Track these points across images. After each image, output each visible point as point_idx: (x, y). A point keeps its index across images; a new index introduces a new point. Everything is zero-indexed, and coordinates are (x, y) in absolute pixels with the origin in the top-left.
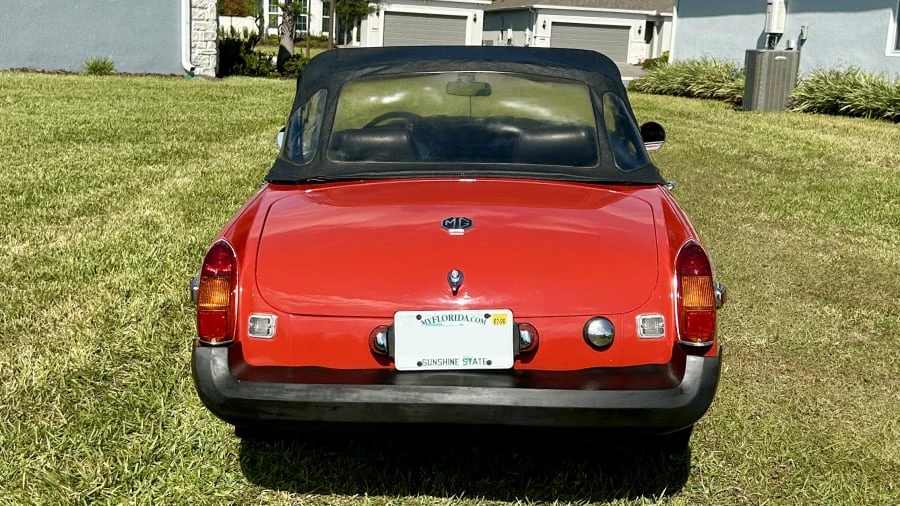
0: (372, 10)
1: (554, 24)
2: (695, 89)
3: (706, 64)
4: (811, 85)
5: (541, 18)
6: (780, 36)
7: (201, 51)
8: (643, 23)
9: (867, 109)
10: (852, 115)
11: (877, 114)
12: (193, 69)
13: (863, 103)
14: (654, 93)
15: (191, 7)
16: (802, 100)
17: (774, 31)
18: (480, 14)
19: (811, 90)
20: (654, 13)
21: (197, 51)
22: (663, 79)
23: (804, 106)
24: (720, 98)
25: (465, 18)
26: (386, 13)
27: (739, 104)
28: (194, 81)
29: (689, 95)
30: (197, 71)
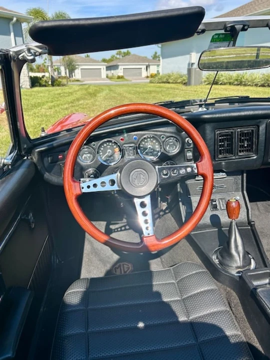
0: (77, 68)
1: (124, 69)
2: (171, 81)
3: (173, 74)
4: (208, 77)
5: (120, 67)
6: (194, 63)
8: (145, 67)
9: (227, 83)
10: (223, 85)
11: (230, 84)
13: (225, 81)
14: (158, 83)
16: (205, 81)
17: (193, 62)
18: (105, 67)
19: (207, 78)
20: (147, 64)
22: (160, 79)
23: (206, 83)
24: (179, 83)
25: (101, 69)
26: (81, 69)
27: (186, 84)
29: (169, 83)
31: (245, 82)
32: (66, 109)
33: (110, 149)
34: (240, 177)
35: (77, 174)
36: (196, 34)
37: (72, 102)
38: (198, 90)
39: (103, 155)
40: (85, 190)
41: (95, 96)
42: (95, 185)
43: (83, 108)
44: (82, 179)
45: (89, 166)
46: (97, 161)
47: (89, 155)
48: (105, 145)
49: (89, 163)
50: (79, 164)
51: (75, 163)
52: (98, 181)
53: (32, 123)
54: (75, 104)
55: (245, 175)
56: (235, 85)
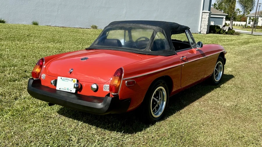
7: (203, 28)
12: (200, 32)
15: (202, 18)
21: (202, 28)
28: (201, 34)
30: (201, 32)
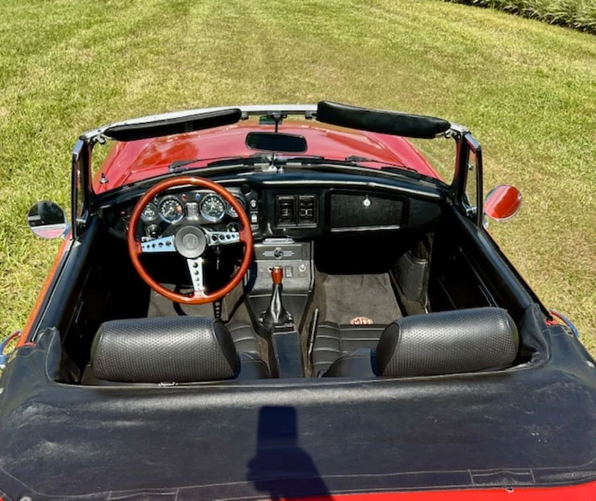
11: (498, 6)
31: (528, 7)
32: (121, 50)
33: (172, 206)
34: (309, 244)
35: (140, 230)
36: (240, 120)
37: (133, 32)
38: (421, 16)
39: (166, 212)
40: (145, 250)
41: (186, 12)
42: (153, 246)
43: (158, 53)
44: (143, 238)
45: (152, 222)
46: (159, 218)
47: (151, 211)
48: (167, 202)
49: (150, 219)
50: (142, 220)
51: (139, 218)
52: (157, 242)
53: (52, 87)
54: (139, 39)
55: (313, 242)
56: (506, 10)
